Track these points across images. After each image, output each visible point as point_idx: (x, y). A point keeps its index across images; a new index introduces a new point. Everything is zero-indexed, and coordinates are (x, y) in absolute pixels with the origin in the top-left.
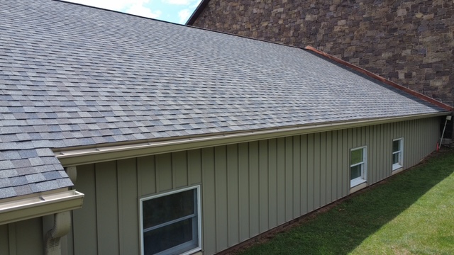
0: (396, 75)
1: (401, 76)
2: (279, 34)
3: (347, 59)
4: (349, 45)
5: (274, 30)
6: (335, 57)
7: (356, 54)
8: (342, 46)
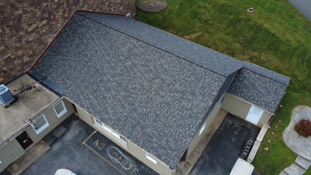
0: (111, 10)
1: (112, 10)
2: (57, 8)
3: (95, 10)
4: (94, 3)
5: (53, 6)
6: (90, 11)
7: (98, 7)
8: (92, 5)
